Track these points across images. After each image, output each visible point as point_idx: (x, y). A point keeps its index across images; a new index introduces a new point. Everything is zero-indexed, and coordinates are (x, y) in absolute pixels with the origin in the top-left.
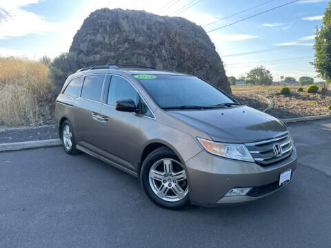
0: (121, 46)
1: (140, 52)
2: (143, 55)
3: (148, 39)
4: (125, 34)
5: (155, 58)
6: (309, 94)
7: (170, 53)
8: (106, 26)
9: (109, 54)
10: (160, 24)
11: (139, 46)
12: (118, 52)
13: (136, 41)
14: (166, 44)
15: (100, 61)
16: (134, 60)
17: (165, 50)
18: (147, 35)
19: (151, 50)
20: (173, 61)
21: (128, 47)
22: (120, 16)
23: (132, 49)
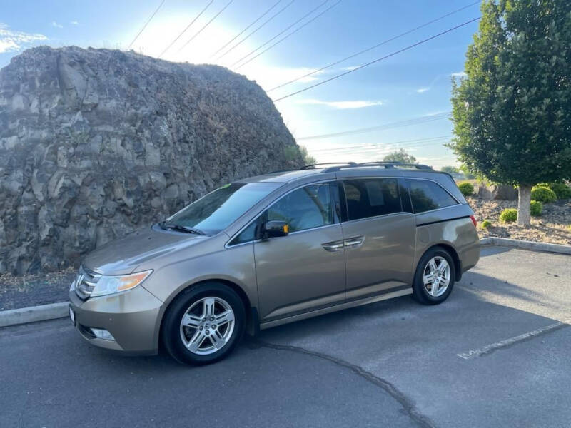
0: (65, 118)
1: (111, 129)
2: (115, 135)
3: (128, 104)
4: (74, 95)
5: (144, 142)
7: (178, 131)
8: (33, 79)
9: (37, 134)
10: (161, 75)
11: (107, 117)
12: (57, 131)
13: (101, 107)
14: (172, 116)
15: (16, 148)
16: (95, 146)
17: (167, 126)
18: (128, 97)
19: (134, 126)
20: (187, 146)
21: (81, 119)
22: (65, 59)
23: (91, 124)
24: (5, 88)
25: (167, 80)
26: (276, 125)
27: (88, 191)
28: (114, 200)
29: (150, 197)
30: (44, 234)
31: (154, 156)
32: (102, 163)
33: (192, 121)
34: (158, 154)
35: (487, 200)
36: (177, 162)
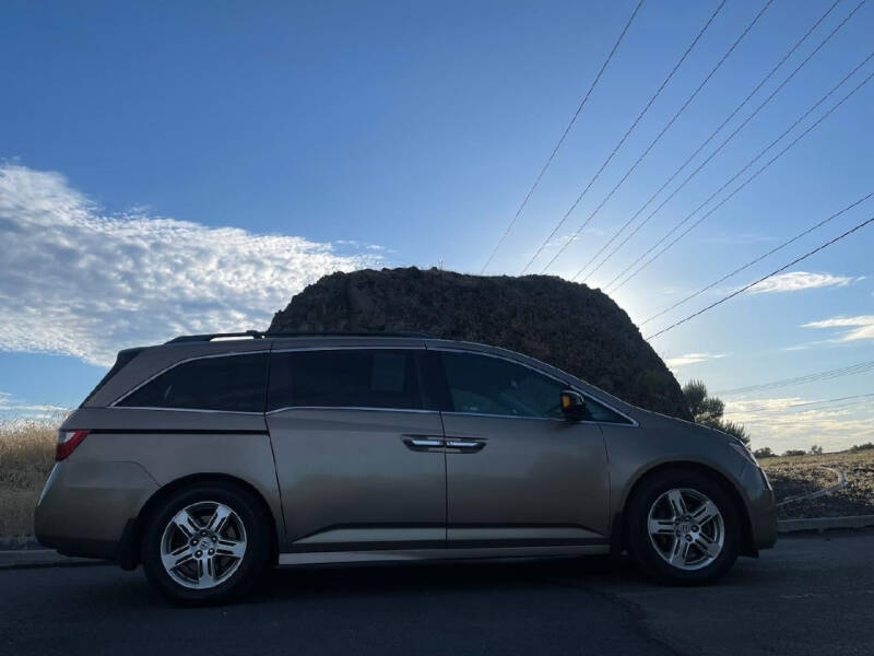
4: (360, 318)
8: (321, 306)
10: (463, 290)
18: (418, 316)
22: (354, 283)
24: (294, 317)
25: (470, 295)
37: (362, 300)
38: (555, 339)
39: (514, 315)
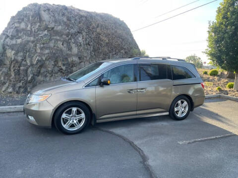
0: (41, 33)
1: (58, 38)
2: (59, 40)
3: (66, 28)
4: (45, 23)
5: (71, 44)
6: (210, 77)
7: (86, 40)
8: (29, 16)
9: (29, 39)
10: (82, 16)
11: (57, 33)
12: (37, 38)
13: (55, 29)
14: (84, 34)
15: (21, 44)
16: (52, 44)
17: (81, 38)
18: (66, 25)
19: (68, 37)
20: (89, 46)
21: (47, 33)
22: (42, 9)
23: (51, 35)
24: (18, 19)
25: (84, 19)
26: (130, 39)
27: (47, 62)
28: (58, 67)
29: (72, 66)
30: (29, 78)
31: (75, 50)
32: (54, 52)
33: (93, 36)
34: (77, 49)
35: (223, 78)
36: (84, 53)
37: (45, 16)
38: (110, 37)
39: (98, 27)
